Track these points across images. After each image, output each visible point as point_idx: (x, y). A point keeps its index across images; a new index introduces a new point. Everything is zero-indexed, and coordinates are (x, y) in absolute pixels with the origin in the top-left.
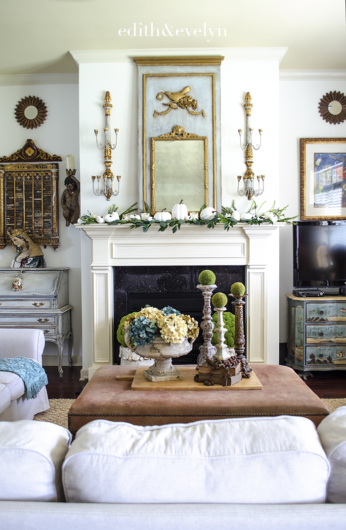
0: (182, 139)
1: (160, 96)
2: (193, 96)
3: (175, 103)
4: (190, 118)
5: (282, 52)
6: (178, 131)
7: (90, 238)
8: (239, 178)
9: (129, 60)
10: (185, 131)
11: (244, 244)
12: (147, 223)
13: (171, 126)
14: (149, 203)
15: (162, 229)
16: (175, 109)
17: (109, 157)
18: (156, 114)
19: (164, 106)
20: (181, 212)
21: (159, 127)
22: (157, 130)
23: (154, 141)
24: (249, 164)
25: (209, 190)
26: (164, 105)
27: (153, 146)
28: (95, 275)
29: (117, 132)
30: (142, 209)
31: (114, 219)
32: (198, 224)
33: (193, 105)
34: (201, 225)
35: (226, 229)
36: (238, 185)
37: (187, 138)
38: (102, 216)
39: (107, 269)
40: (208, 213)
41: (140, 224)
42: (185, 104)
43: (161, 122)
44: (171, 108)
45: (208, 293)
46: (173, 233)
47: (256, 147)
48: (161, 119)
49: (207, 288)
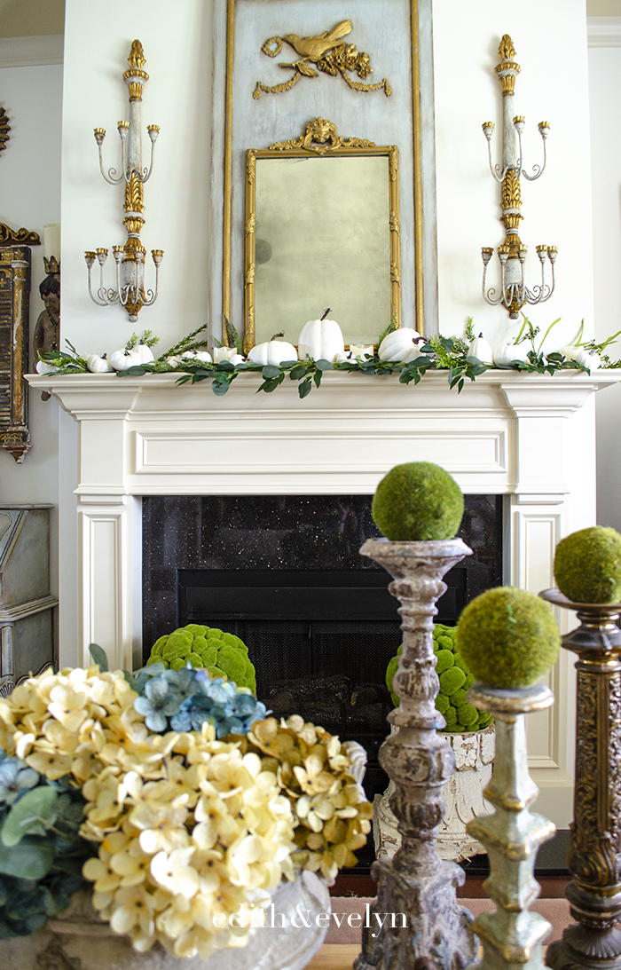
0: (330, 154)
1: (273, 47)
2: (358, 43)
3: (312, 62)
4: (351, 101)
6: (320, 132)
7: (74, 415)
8: (487, 253)
10: (339, 133)
11: (502, 434)
12: (227, 368)
13: (301, 119)
14: (236, 323)
15: (269, 386)
16: (311, 77)
17: (134, 205)
18: (260, 91)
19: (282, 71)
20: (327, 343)
21: (267, 125)
22: (262, 131)
23: (253, 159)
24: (511, 221)
25: (403, 286)
26: (284, 67)
27: (251, 171)
28: (86, 520)
29: (155, 134)
30: (219, 339)
31: (138, 363)
32: (372, 372)
33: (359, 66)
34: (381, 374)
35: (456, 387)
36: (485, 273)
37: (343, 150)
38: (105, 355)
39: (121, 504)
40: (402, 344)
41: (207, 373)
42: (339, 64)
43: (274, 111)
44: (302, 74)
45: (421, 586)
46: (302, 397)
47: (531, 174)
48: (274, 104)
49: (417, 557)
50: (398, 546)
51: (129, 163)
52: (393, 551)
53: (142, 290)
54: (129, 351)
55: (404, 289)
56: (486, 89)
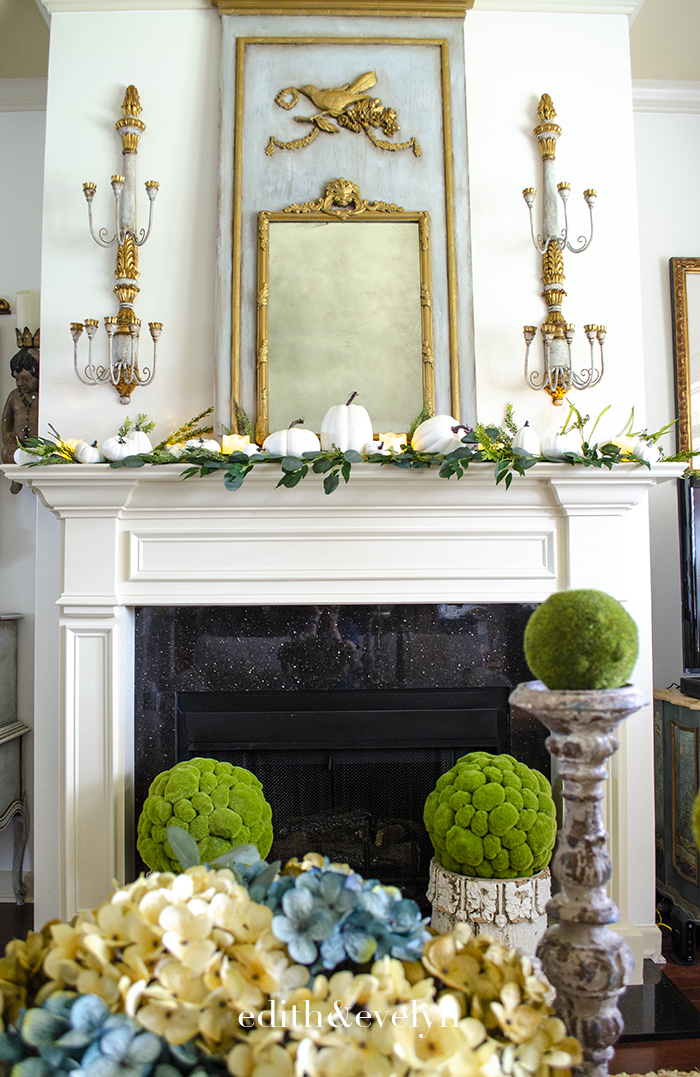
0: (353, 219)
1: (287, 98)
2: (384, 98)
4: (376, 161)
6: (342, 194)
7: (57, 512)
8: (530, 332)
9: (199, 4)
10: (363, 196)
11: (551, 536)
12: (240, 459)
13: (320, 179)
14: (247, 405)
15: (290, 480)
16: (331, 133)
17: (128, 271)
18: (273, 147)
19: (297, 124)
20: (354, 430)
21: (281, 185)
22: (276, 191)
23: (266, 222)
24: (554, 297)
25: (436, 368)
26: (300, 121)
27: (264, 235)
28: (70, 635)
29: (154, 191)
30: (227, 425)
31: (135, 453)
32: (407, 465)
33: (385, 123)
34: (418, 467)
35: (503, 482)
36: (527, 354)
37: (368, 214)
38: (96, 442)
39: (112, 616)
40: (439, 433)
41: (217, 465)
42: (363, 120)
43: (290, 169)
44: (321, 129)
45: (593, 744)
46: (327, 492)
47: (577, 246)
48: (289, 161)
49: (595, 711)
50: (569, 697)
51: (122, 223)
52: (564, 703)
53: (136, 369)
54: (124, 439)
55: (437, 372)
56: (524, 153)
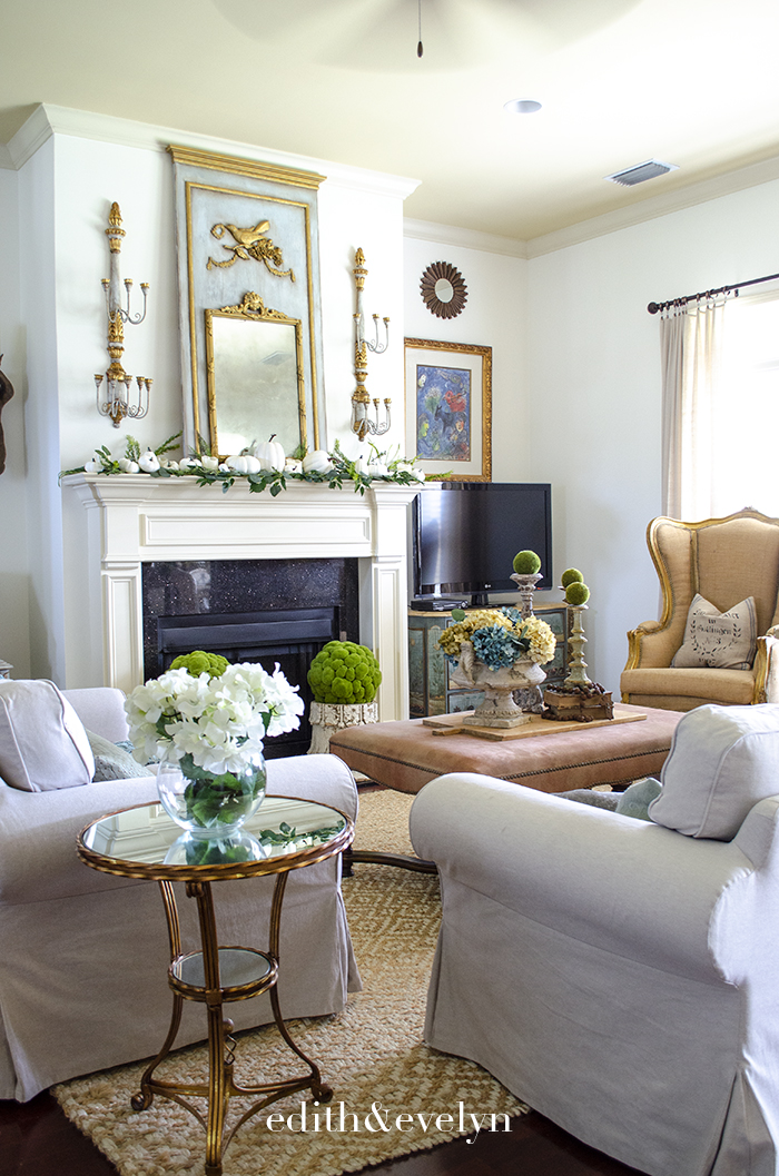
0: (261, 320)
1: (218, 231)
2: (275, 242)
3: (245, 249)
4: (270, 281)
5: (409, 187)
6: (254, 303)
7: (102, 502)
9: (156, 148)
10: (265, 305)
11: (367, 519)
13: (239, 290)
14: (204, 436)
15: (256, 488)
16: (245, 259)
18: (211, 264)
19: (225, 251)
21: (217, 291)
22: (214, 295)
23: (210, 315)
24: (362, 377)
26: (226, 248)
27: (210, 326)
28: (110, 581)
33: (275, 256)
37: (268, 318)
39: (137, 568)
40: (319, 462)
41: (213, 477)
42: (263, 253)
43: (221, 281)
44: (238, 256)
46: (275, 496)
47: (376, 349)
48: (220, 274)
55: (307, 420)
